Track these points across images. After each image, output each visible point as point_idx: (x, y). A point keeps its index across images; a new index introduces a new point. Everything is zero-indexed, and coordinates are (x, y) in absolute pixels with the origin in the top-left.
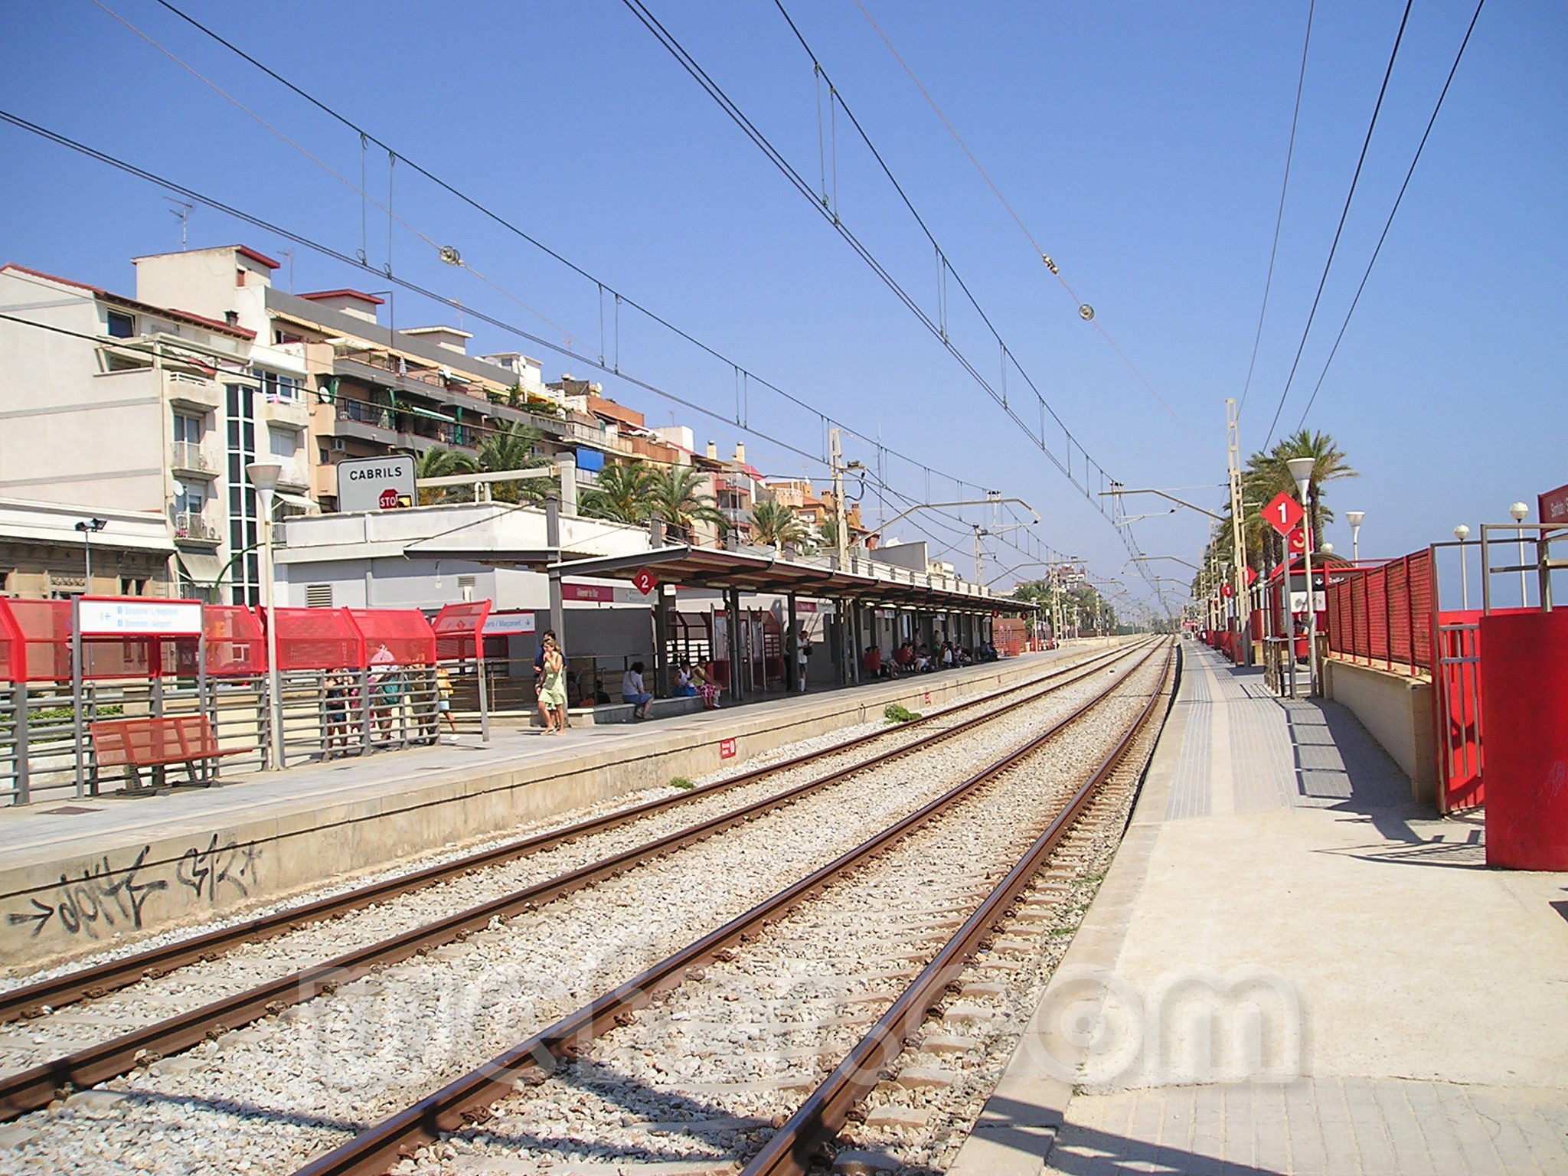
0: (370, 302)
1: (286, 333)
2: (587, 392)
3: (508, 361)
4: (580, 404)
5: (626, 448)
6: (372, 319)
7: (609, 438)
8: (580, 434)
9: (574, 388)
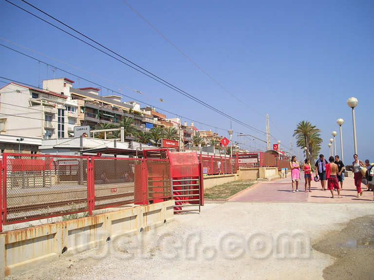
0: (97, 90)
1: (74, 97)
2: (151, 110)
3: (132, 103)
4: (149, 113)
5: (159, 123)
6: (97, 94)
7: (155, 121)
8: (147, 120)
9: (148, 109)
